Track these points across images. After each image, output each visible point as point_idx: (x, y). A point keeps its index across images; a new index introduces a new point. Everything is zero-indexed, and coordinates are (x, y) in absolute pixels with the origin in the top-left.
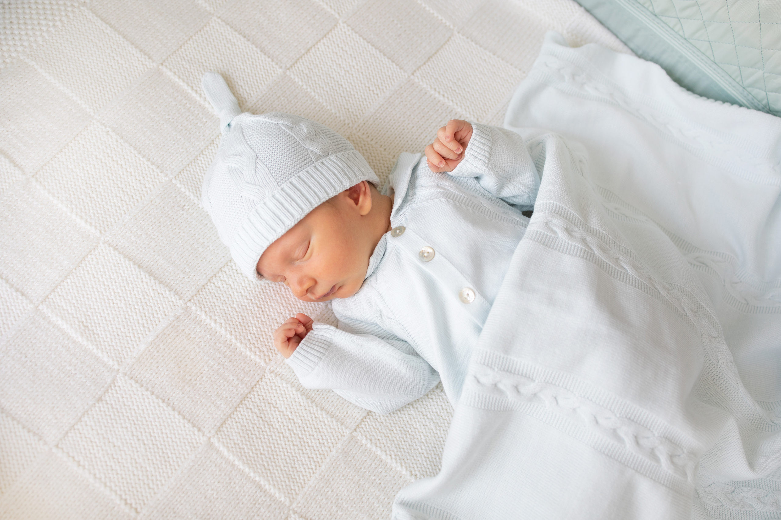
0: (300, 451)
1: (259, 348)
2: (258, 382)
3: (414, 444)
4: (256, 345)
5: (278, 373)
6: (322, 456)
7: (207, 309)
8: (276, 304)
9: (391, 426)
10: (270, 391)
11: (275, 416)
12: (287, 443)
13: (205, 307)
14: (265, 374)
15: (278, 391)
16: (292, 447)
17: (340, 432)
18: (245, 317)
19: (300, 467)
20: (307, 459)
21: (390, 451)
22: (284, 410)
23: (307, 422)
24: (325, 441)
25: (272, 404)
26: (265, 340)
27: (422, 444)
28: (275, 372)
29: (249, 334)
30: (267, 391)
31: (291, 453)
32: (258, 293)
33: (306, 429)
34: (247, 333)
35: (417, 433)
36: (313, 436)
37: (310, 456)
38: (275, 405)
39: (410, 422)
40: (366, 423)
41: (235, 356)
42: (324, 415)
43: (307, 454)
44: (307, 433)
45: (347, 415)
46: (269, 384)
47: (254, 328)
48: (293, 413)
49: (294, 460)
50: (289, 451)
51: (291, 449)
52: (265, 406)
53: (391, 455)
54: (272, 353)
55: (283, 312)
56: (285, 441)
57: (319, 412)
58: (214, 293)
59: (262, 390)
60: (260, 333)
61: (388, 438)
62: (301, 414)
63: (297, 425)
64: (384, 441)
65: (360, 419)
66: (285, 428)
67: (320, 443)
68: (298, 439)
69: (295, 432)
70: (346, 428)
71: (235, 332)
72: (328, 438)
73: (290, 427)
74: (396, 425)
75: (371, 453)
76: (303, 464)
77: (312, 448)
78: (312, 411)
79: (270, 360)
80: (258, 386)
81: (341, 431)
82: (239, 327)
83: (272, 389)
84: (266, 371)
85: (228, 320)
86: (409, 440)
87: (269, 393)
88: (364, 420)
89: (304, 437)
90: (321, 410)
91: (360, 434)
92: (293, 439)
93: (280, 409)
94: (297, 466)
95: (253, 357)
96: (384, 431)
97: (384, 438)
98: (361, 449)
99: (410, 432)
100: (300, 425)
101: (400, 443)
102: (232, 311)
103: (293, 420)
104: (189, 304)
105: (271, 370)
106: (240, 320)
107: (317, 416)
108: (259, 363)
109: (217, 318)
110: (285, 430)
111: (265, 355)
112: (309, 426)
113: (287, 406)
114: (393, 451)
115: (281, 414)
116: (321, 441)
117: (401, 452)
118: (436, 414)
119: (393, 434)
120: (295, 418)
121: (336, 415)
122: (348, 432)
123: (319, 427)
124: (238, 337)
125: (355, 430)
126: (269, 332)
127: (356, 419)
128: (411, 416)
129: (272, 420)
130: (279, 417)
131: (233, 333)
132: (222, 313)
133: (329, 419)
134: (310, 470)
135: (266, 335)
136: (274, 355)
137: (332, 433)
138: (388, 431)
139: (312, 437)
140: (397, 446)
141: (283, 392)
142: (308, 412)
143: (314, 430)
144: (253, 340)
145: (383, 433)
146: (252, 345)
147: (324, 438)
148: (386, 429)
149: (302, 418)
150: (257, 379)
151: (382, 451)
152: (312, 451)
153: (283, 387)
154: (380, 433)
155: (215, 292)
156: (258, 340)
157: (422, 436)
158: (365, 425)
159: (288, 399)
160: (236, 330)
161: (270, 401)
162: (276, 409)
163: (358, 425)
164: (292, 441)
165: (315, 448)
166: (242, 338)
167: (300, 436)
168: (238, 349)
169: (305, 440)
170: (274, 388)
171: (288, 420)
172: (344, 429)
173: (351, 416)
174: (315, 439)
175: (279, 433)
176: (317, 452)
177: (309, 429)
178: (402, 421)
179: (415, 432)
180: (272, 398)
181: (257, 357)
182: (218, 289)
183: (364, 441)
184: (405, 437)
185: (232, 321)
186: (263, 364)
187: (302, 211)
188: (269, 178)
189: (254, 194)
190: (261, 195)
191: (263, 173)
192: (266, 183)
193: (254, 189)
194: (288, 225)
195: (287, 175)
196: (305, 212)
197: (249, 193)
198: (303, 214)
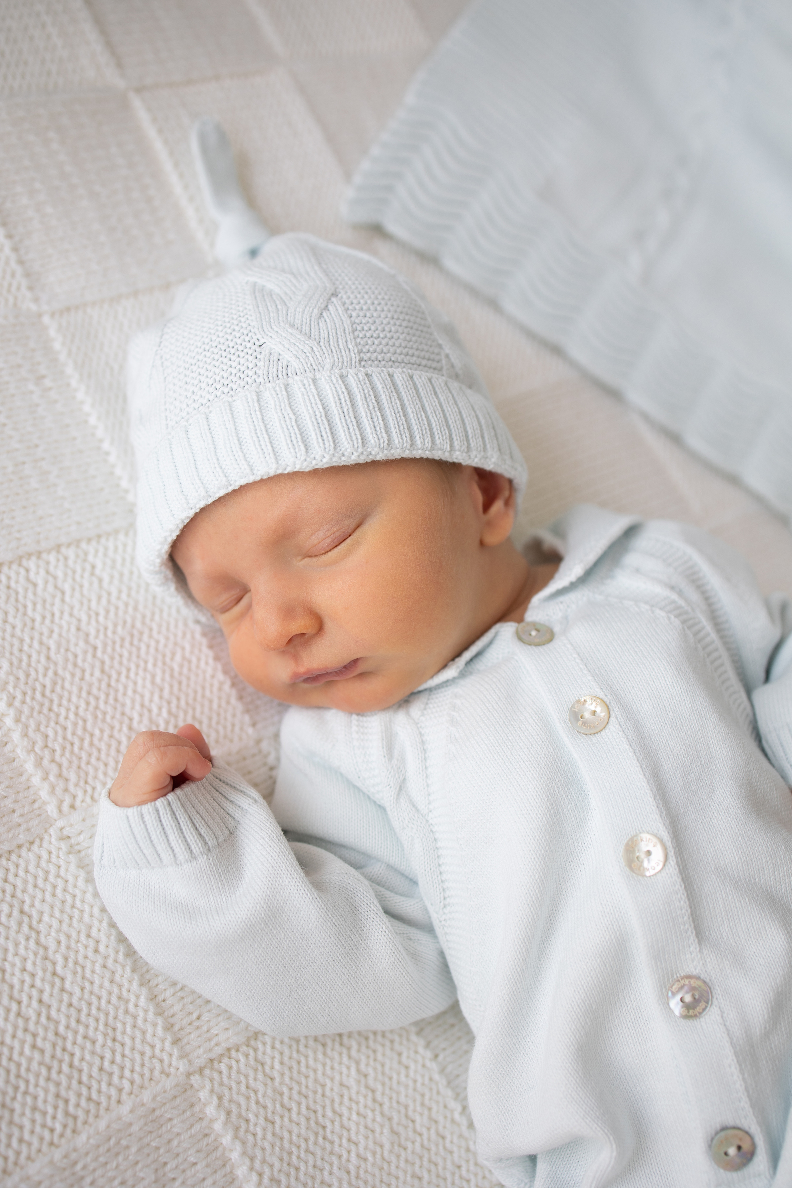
0: (44, 1071)
1: (60, 766)
2: (20, 847)
3: (327, 1167)
4: (57, 757)
5: (77, 848)
6: (92, 1107)
8: (148, 684)
9: (290, 1098)
10: (40, 882)
11: (22, 951)
12: (20, 1034)
14: (46, 837)
15: (59, 892)
16: (27, 1051)
17: (161, 1061)
18: (63, 680)
19: (23, 1114)
20: (51, 1098)
21: (264, 1161)
22: (52, 946)
23: (94, 1000)
24: (116, 1070)
25: (30, 917)
26: (84, 755)
27: (345, 1176)
28: (73, 841)
29: (52, 724)
30: (30, 879)
31: (19, 1065)
32: (118, 639)
33: (83, 1018)
34: (49, 719)
35: (344, 1141)
36: (94, 1042)
37: (63, 1093)
38: (34, 923)
39: (336, 1106)
40: (234, 1063)
42: (142, 1000)
43: (58, 1084)
44: (81, 1029)
45: (197, 1023)
46: (43, 864)
47: (72, 716)
48: (71, 964)
49: (16, 1088)
50: (16, 1057)
51: (21, 1053)
52: (10, 915)
53: (260, 1175)
54: (85, 791)
55: (155, 710)
56: (16, 1027)
57: (135, 985)
58: (17, 593)
59: (21, 873)
60: (79, 732)
61: (270, 1126)
62: (88, 974)
63: (66, 997)
64: (259, 1131)
65: (224, 1045)
66: (34, 992)
67: (101, 1069)
68: (51, 1036)
69: (53, 1013)
70: (181, 1057)
71: (23, 702)
72: (128, 1064)
73: (46, 997)
74: (304, 1101)
75: (216, 1148)
76: (34, 1109)
77: (76, 1075)
78: (117, 978)
79: (72, 807)
80: (14, 857)
81: (166, 1058)
82: (38, 696)
83: (46, 880)
84: (52, 831)
85: (19, 667)
86: (319, 1152)
87: (35, 886)
88: (233, 1053)
89: (70, 1036)
90: (142, 984)
91: (208, 1086)
92: (41, 1032)
93: (42, 939)
94: (17, 1106)
95: (36, 780)
96: (269, 1105)
97: (261, 1121)
98: (197, 1127)
99: (328, 1131)
100: (75, 1001)
101: (294, 1150)
102: (39, 653)
103: (63, 979)
105: (65, 832)
106: (48, 682)
107: (125, 993)
108: (44, 803)
110: (30, 998)
111: (66, 790)
112: (94, 1011)
113: (63, 938)
114: (271, 1166)
115: (41, 952)
116: (106, 1064)
117: (288, 1175)
118: (403, 1111)
119: (286, 1120)
120: (69, 977)
121: (171, 1012)
122: (181, 1069)
123: (119, 1026)
124: (23, 719)
125: (201, 1070)
126: (101, 739)
127: (213, 1043)
128: (345, 1092)
129: (10, 957)
130: (31, 956)
131: (17, 703)
132: (12, 645)
133: (151, 1015)
134: (47, 1134)
135: (91, 744)
136: (88, 799)
137: (142, 1054)
138: (278, 1106)
139: (88, 1045)
140: (285, 1156)
141: (69, 898)
142: (108, 975)
143: (101, 1027)
144: (55, 740)
145: (265, 1108)
146: (47, 752)
147: (118, 1058)
148: (274, 1101)
149: (87, 984)
150: (22, 838)
151: (244, 1153)
152: (74, 1082)
153: (75, 886)
154: (257, 1102)
155: (21, 590)
156: (68, 746)
157: (353, 1154)
158: (230, 1068)
159: (75, 920)
160: (28, 699)
161: (26, 908)
162: (34, 935)
163: (212, 1061)
164: (35, 1035)
165: (85, 1079)
166: (32, 724)
167: (61, 1029)
168: (9, 747)
169: (69, 1046)
170: (51, 878)
171: (48, 975)
172: (174, 1059)
173: (205, 1028)
174: (93, 1053)
175: (11, 998)
176: (84, 1091)
177: (92, 1022)
178: (319, 1096)
179: (340, 1138)
180: (37, 903)
181: (46, 786)
182: (31, 587)
183: (210, 1110)
184: (312, 1138)
185: (28, 675)
186: (51, 809)
187: (388, 445)
188: (346, 342)
189: (298, 352)
190: (313, 363)
191: (338, 326)
192: (336, 345)
193: (302, 343)
194: (343, 455)
195: (387, 358)
196: (392, 451)
197: (287, 346)
198: (385, 452)
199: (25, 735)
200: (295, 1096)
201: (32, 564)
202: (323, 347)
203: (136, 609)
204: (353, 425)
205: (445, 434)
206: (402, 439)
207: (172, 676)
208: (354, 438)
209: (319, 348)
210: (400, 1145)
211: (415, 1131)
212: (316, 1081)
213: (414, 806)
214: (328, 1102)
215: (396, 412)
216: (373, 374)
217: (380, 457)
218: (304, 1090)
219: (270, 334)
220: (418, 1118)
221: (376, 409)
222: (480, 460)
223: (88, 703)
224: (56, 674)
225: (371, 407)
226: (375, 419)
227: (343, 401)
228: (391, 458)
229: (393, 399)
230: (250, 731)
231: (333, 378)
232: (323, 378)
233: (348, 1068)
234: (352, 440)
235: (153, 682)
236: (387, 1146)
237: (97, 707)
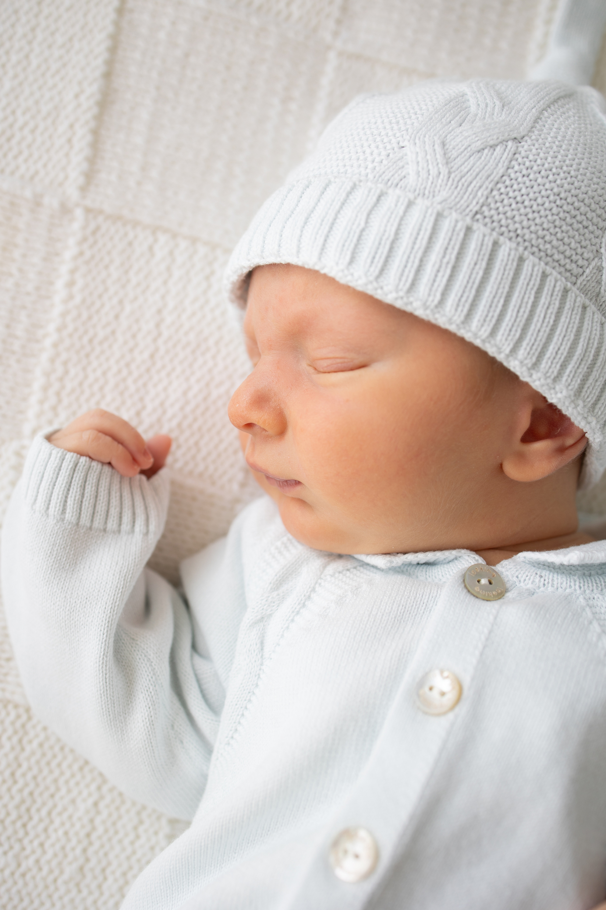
1: (60, 401)
4: (63, 394)
7: (88, 254)
8: (180, 392)
13: (91, 247)
14: (7, 444)
18: (115, 341)
29: (79, 367)
34: (79, 362)
41: (18, 361)
58: (133, 253)
71: (71, 336)
82: (86, 339)
85: (88, 308)
95: (34, 399)
102: (113, 308)
104: (79, 213)
106: (102, 334)
108: (26, 419)
109: (80, 283)
124: (60, 348)
131: (65, 333)
132: (96, 288)
144: (72, 380)
146: (58, 384)
155: (138, 253)
156: (78, 392)
160: (75, 336)
166: (64, 356)
168: (34, 360)
181: (37, 408)
184: (14, 815)
185: (90, 318)
186: (27, 428)
187: (436, 307)
188: (480, 187)
189: (423, 169)
190: (428, 187)
191: (486, 168)
192: (466, 184)
193: (435, 164)
194: (382, 288)
195: (512, 227)
196: (437, 316)
197: (420, 159)
198: (428, 312)
199: (52, 361)
200: (29, 776)
201: (162, 238)
202: (451, 180)
203: (220, 328)
204: (412, 266)
205: (514, 335)
206: (456, 310)
207: (205, 399)
208: (404, 279)
209: (446, 178)
210: (78, 885)
211: (100, 886)
212: (56, 781)
213: (262, 643)
214: (50, 804)
215: (471, 281)
216: (477, 233)
217: (420, 313)
218: (40, 779)
219: (417, 141)
220: (110, 879)
221: (450, 266)
222: (542, 386)
223: (119, 371)
224: (113, 332)
225: (445, 260)
226: (440, 274)
227: (420, 237)
228: (433, 321)
229: (477, 267)
230: (235, 487)
231: (430, 211)
232: (421, 204)
233: (90, 795)
234: (400, 280)
235: (185, 393)
236: (66, 876)
237: (124, 380)
